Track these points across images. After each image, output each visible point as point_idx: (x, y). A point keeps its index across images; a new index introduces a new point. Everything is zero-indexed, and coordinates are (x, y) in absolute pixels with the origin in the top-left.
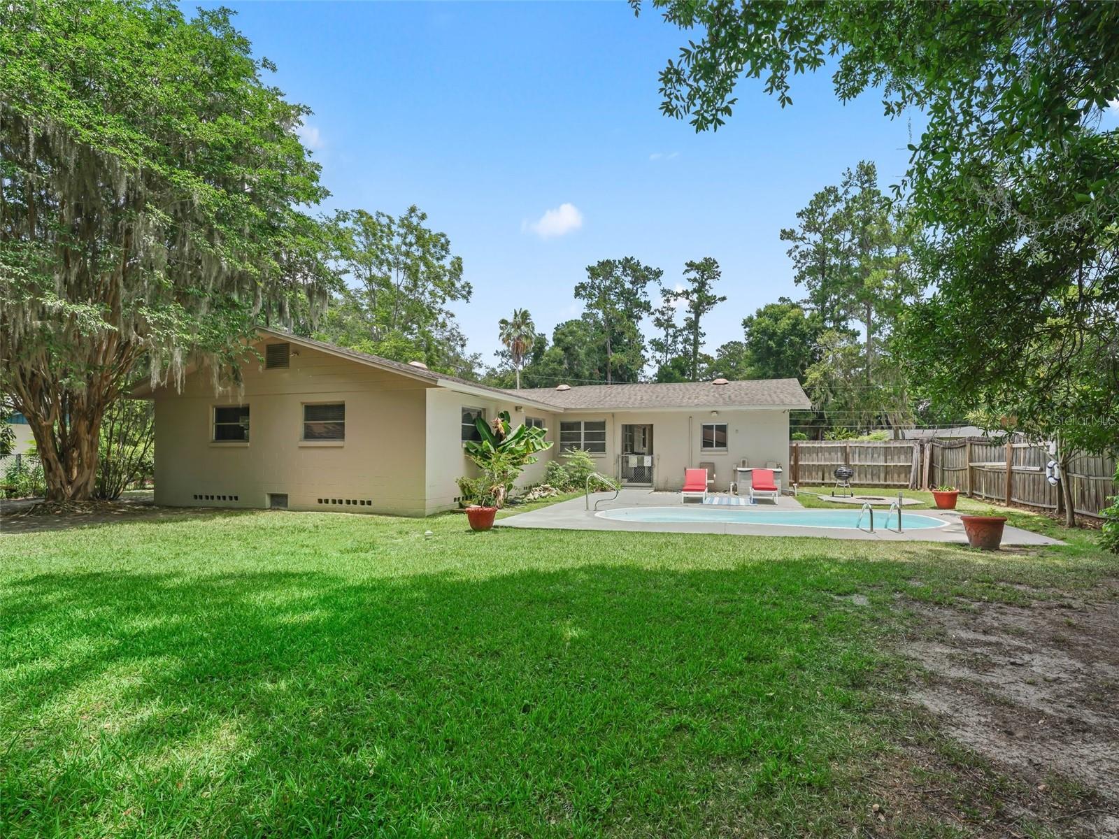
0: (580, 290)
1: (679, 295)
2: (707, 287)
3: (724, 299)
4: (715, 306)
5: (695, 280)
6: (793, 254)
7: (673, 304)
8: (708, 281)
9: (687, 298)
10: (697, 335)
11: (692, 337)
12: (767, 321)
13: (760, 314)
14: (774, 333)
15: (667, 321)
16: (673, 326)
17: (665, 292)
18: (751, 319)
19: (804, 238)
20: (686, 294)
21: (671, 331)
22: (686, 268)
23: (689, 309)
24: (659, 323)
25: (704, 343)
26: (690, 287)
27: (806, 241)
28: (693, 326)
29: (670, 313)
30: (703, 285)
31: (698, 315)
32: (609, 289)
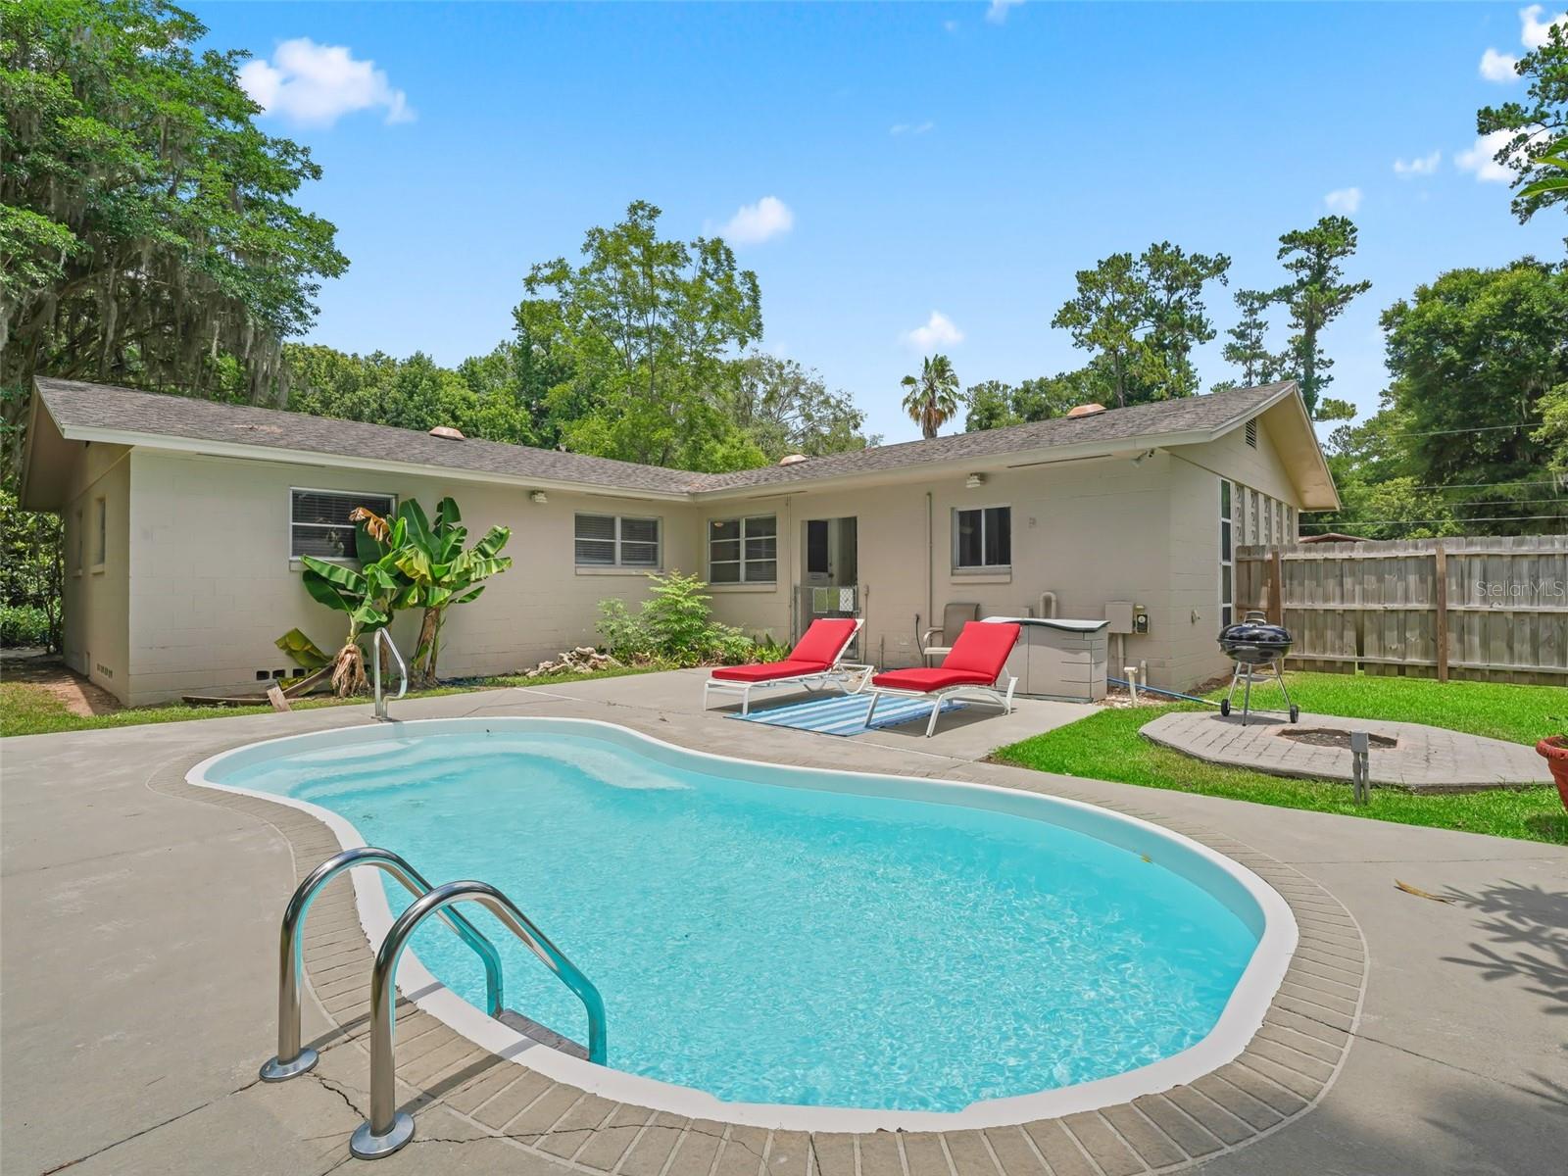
0: (1068, 316)
1: (1270, 297)
2: (1330, 274)
3: (1366, 286)
4: (1346, 307)
5: (1301, 264)
6: (1513, 157)
7: (1261, 316)
8: (1333, 262)
9: (1289, 301)
10: (1310, 367)
11: (1302, 371)
12: (1439, 306)
13: (1423, 295)
14: (1459, 330)
15: (1252, 347)
16: (1263, 355)
17: (1242, 297)
18: (1401, 309)
19: (1545, 115)
20: (1285, 294)
21: (1258, 365)
22: (1282, 245)
23: (1294, 321)
24: (1232, 353)
25: (1330, 379)
26: (1290, 279)
27: (1549, 121)
28: (1305, 349)
29: (1255, 332)
30: (1320, 271)
31: (1312, 327)
32: (1121, 307)
